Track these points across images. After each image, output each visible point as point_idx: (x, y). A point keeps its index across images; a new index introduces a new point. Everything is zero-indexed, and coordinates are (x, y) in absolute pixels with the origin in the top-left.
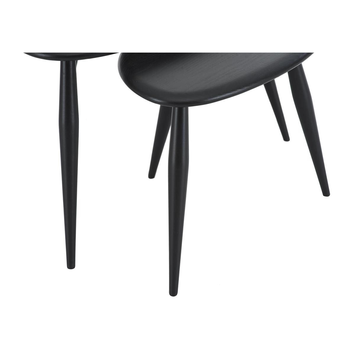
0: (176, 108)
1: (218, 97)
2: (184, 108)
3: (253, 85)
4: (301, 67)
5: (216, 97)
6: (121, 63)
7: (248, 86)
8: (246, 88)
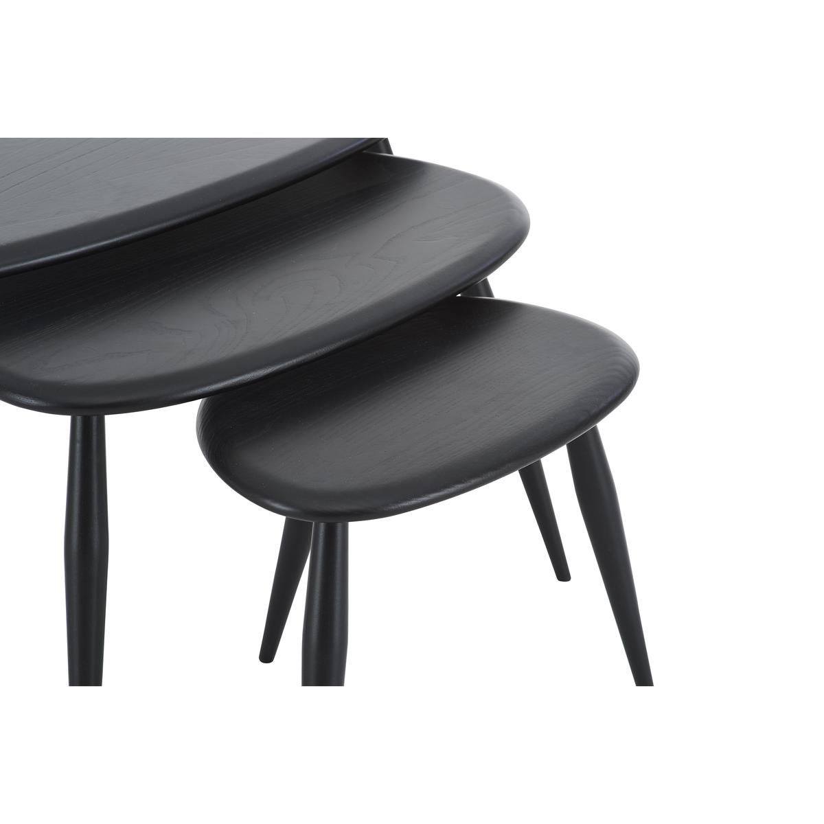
0: (322, 525)
1: (414, 502)
2: (339, 525)
3: (490, 474)
4: (595, 433)
5: (409, 500)
6: (203, 419)
7: (479, 477)
8: (473, 481)
